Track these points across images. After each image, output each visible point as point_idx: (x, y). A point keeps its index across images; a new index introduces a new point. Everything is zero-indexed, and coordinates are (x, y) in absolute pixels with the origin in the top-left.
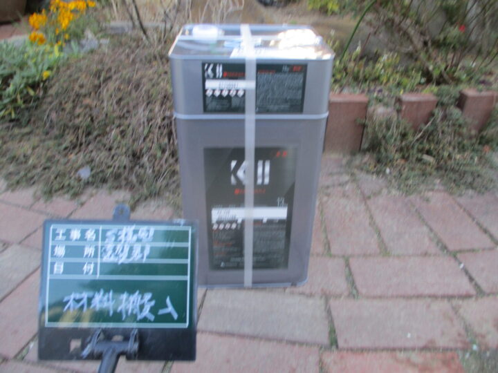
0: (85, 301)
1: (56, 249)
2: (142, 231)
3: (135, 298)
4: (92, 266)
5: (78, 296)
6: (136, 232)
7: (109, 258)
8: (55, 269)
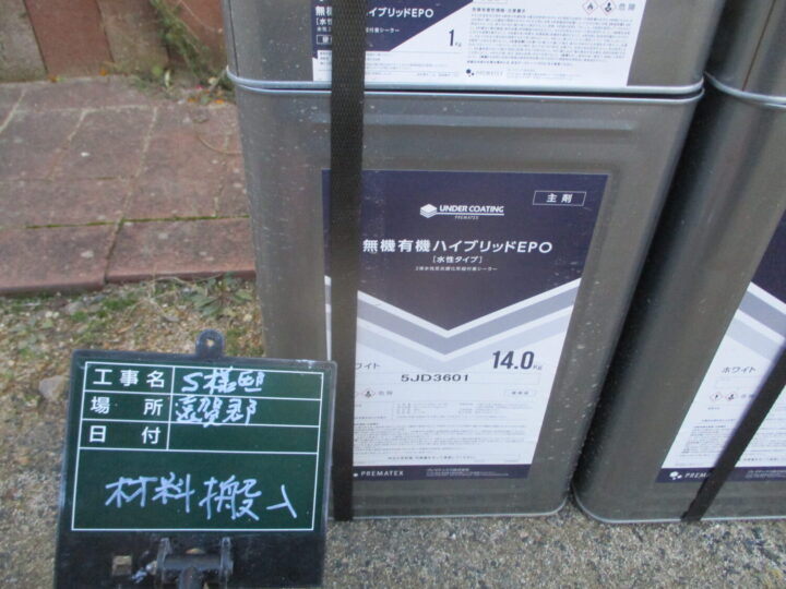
0: (143, 489)
1: (94, 401)
2: (245, 376)
3: (229, 485)
4: (157, 431)
5: (130, 482)
6: (233, 377)
7: (186, 418)
8: (92, 433)
